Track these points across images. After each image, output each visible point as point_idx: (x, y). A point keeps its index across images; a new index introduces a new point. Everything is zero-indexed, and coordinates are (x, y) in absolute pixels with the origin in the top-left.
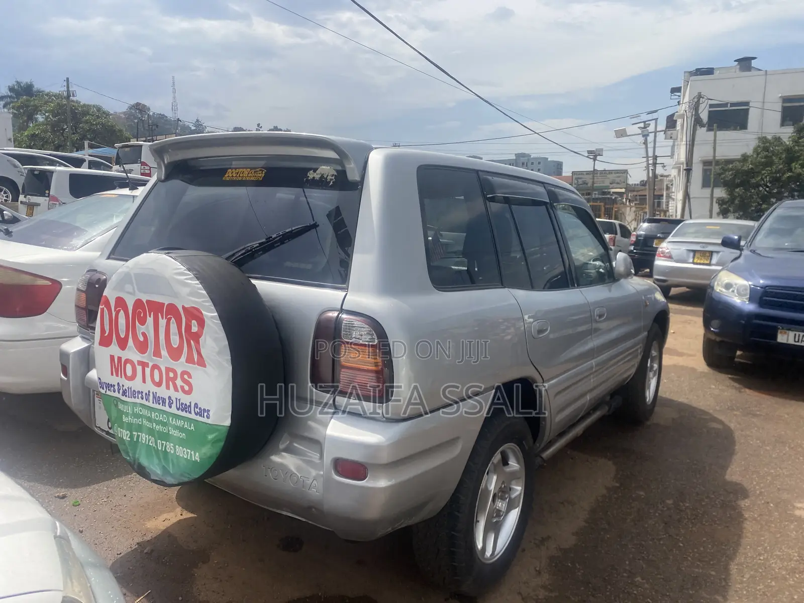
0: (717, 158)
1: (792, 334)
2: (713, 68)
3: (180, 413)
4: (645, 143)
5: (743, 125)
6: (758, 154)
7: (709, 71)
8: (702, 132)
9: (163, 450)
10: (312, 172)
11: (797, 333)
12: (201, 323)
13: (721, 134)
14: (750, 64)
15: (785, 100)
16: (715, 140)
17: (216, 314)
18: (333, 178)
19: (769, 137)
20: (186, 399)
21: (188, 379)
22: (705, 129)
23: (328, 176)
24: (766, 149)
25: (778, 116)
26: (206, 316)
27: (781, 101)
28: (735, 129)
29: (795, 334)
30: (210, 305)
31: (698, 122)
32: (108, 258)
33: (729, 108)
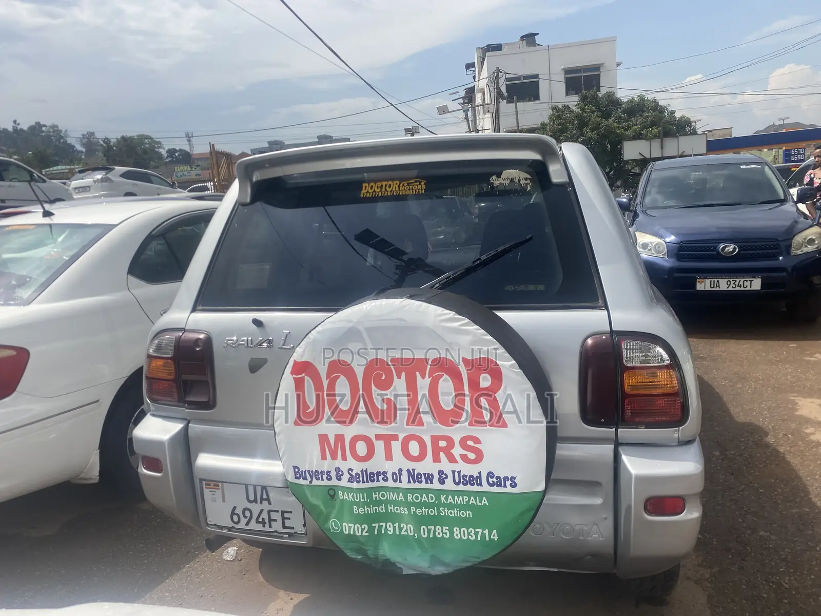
0: (520, 128)
1: (708, 281)
2: (501, 44)
3: (461, 487)
4: (467, 118)
5: (536, 97)
6: (554, 122)
7: (498, 47)
8: (503, 103)
9: (431, 536)
10: (494, 177)
11: (713, 280)
12: (496, 375)
13: (521, 105)
14: (534, 40)
15: (567, 71)
16: (517, 111)
17: (514, 362)
18: (528, 181)
19: (560, 106)
20: (469, 470)
21: (475, 445)
22: (505, 101)
23: (519, 180)
24: (559, 117)
25: (562, 87)
26: (504, 366)
27: (563, 72)
28: (530, 100)
29: (711, 281)
30: (503, 352)
31: (500, 95)
32: (194, 310)
33: (522, 81)
